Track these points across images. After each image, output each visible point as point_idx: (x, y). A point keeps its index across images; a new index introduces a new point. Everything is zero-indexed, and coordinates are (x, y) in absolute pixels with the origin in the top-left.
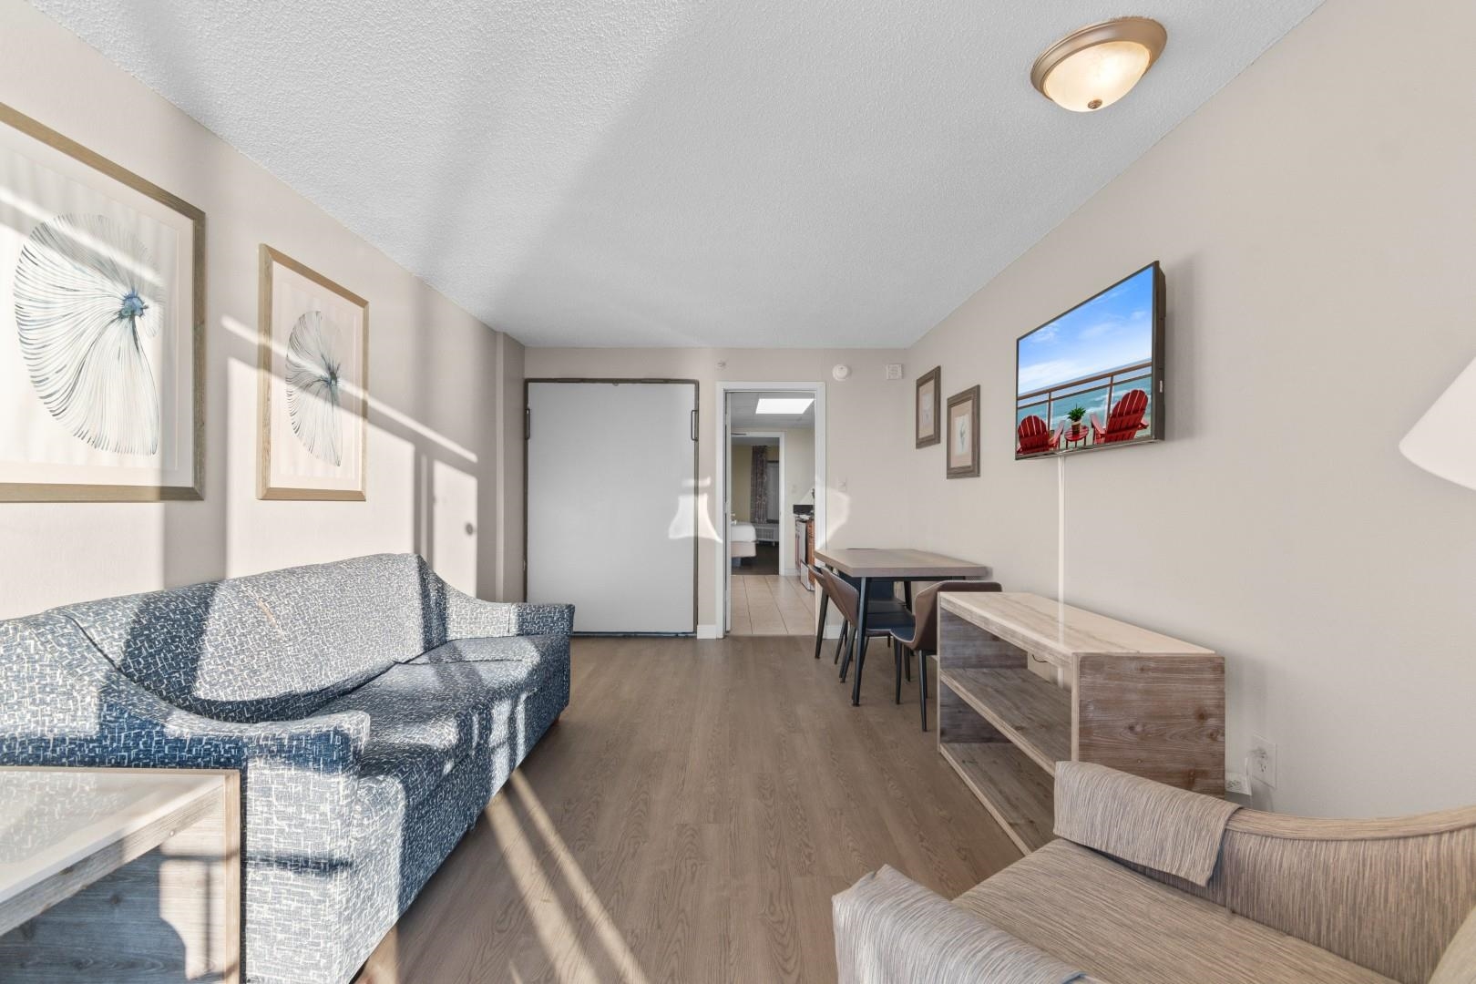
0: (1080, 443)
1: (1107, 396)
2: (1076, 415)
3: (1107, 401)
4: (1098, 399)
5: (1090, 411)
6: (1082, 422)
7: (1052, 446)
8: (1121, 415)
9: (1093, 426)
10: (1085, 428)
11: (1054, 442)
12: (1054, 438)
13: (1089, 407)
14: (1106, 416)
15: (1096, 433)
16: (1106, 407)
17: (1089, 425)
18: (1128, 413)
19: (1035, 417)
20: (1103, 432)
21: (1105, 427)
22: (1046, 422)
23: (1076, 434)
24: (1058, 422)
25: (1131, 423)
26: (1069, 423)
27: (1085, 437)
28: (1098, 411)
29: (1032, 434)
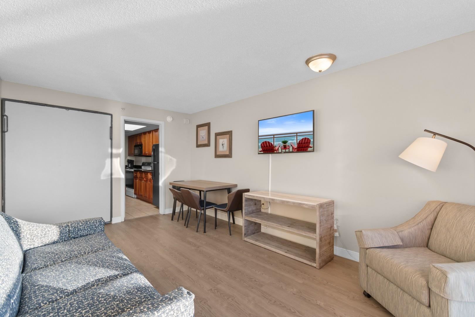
0: (287, 150)
1: (296, 138)
2: (285, 142)
3: (296, 139)
4: (292, 139)
5: (289, 142)
6: (287, 144)
7: (276, 150)
8: (302, 143)
9: (292, 146)
10: (288, 146)
11: (276, 149)
12: (277, 148)
13: (289, 141)
14: (296, 143)
15: (293, 148)
16: (296, 141)
17: (290, 145)
18: (304, 143)
19: (268, 142)
20: (296, 148)
21: (296, 146)
22: (273, 143)
23: (285, 147)
24: (277, 144)
25: (306, 146)
26: (282, 144)
27: (289, 149)
28: (293, 142)
29: (267, 146)
